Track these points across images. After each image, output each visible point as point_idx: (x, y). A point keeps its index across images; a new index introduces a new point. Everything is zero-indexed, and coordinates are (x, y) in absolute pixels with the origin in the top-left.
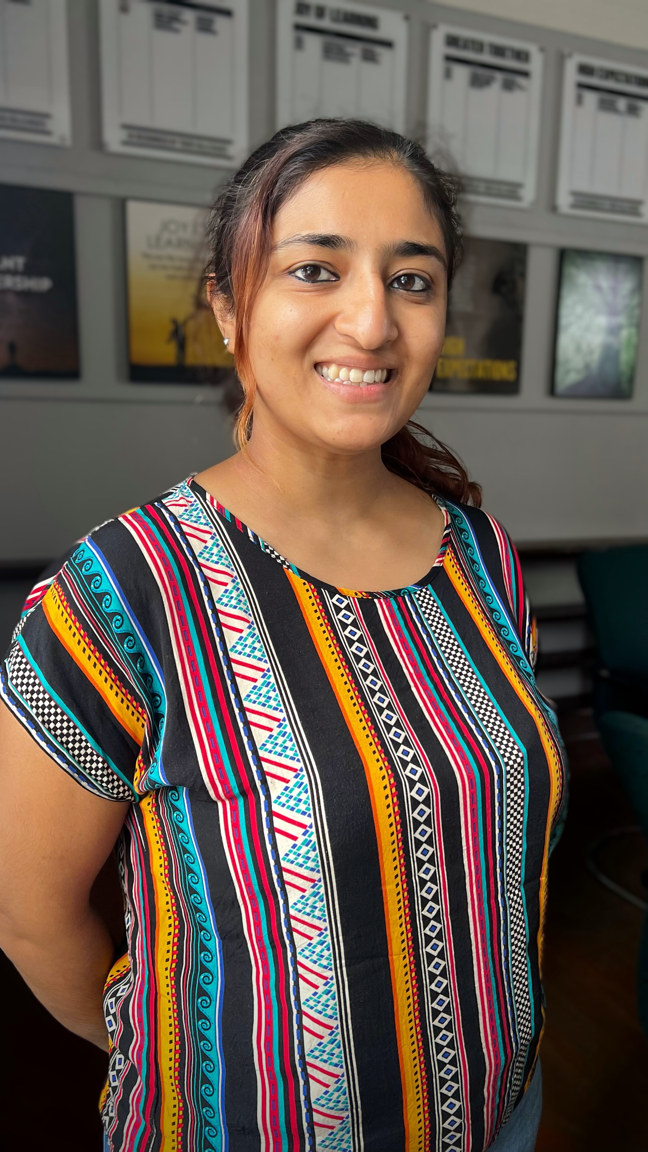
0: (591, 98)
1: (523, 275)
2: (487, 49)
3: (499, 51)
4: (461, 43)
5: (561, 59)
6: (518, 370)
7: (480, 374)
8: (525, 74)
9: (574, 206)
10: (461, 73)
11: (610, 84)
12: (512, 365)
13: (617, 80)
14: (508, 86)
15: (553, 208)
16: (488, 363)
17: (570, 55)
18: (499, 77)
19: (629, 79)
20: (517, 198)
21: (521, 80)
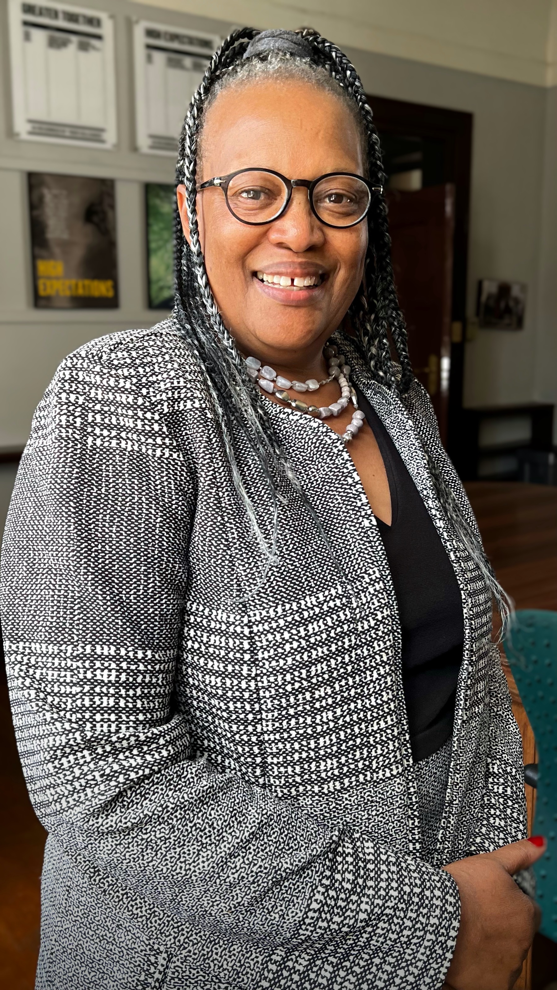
0: (159, 57)
1: (113, 207)
2: (61, 15)
3: (72, 17)
4: (37, 11)
5: (130, 25)
6: (116, 287)
7: (81, 292)
8: (99, 37)
9: (152, 147)
10: (39, 36)
11: (175, 45)
12: (110, 283)
13: (182, 42)
14: (84, 47)
15: (134, 148)
16: (87, 282)
17: (137, 22)
18: (74, 39)
19: (191, 41)
20: (102, 141)
21: (94, 42)
